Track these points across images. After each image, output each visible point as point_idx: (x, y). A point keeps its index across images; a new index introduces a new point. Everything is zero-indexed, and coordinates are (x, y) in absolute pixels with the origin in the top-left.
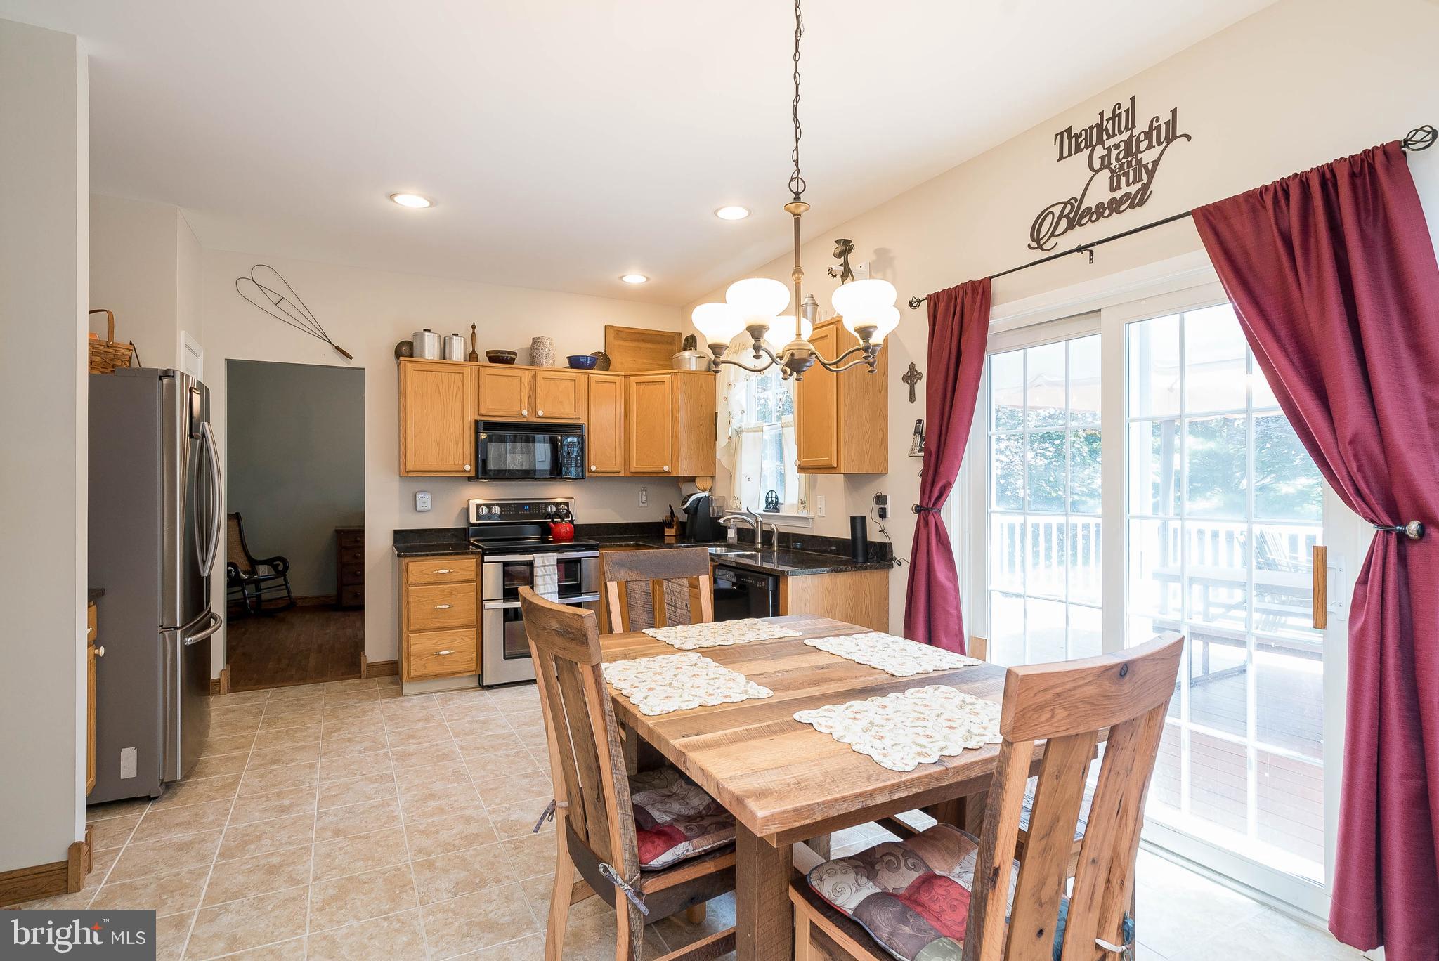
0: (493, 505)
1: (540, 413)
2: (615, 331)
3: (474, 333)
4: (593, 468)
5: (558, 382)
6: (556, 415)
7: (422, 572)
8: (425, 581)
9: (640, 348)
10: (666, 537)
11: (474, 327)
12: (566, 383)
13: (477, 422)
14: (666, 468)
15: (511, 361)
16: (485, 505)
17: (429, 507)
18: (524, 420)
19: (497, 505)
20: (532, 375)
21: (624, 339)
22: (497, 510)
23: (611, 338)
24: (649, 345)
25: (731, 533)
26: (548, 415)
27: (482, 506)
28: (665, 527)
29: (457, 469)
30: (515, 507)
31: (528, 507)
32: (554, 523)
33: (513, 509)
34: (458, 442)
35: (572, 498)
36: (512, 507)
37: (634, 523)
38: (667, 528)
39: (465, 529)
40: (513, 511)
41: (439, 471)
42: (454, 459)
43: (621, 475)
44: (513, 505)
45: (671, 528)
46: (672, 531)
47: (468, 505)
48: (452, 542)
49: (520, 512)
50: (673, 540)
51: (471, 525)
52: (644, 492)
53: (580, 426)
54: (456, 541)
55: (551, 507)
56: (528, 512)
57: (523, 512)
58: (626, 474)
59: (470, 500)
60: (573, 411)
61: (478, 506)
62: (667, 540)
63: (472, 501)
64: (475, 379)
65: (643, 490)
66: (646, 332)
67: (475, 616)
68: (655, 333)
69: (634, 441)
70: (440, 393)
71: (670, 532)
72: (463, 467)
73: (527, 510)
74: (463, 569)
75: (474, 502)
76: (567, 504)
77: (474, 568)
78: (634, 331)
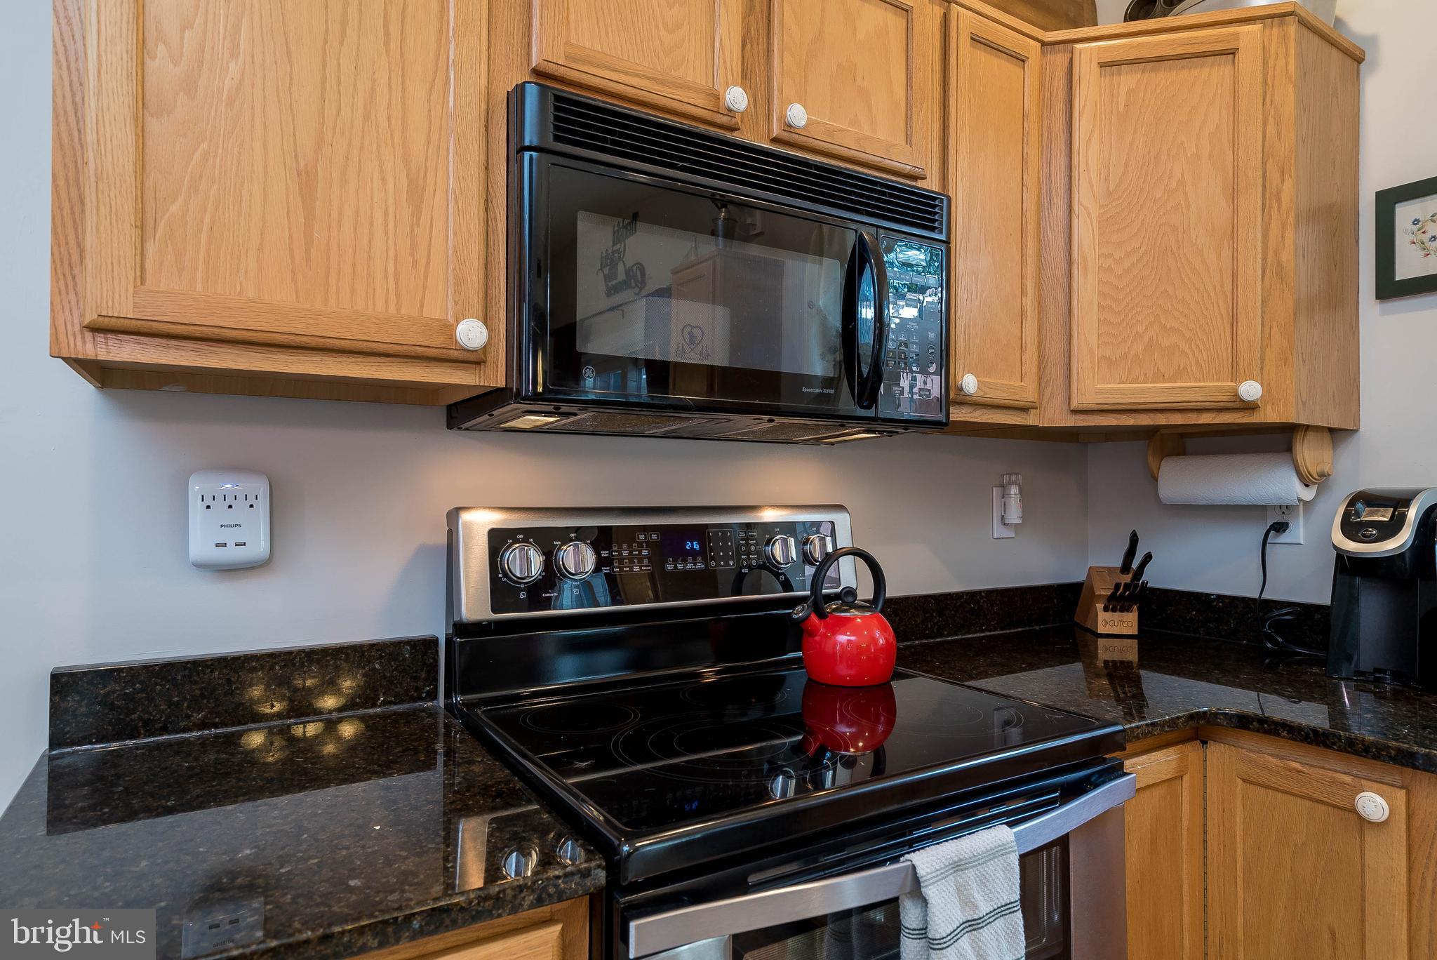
0: (565, 535)
1: (799, 114)
4: (969, 384)
6: (848, 143)
10: (1100, 641)
12: (876, 13)
13: (518, 99)
14: (1250, 390)
16: (529, 535)
17: (257, 545)
19: (580, 534)
22: (584, 559)
26: (818, 135)
27: (517, 541)
28: (1100, 606)
29: (413, 338)
30: (649, 544)
31: (696, 546)
32: (822, 615)
33: (645, 552)
34: (423, 189)
35: (840, 508)
36: (640, 545)
37: (990, 593)
38: (1106, 609)
39: (433, 642)
40: (646, 561)
41: (313, 342)
42: (396, 280)
43: (1032, 420)
44: (642, 537)
45: (1122, 611)
46: (1127, 622)
47: (450, 533)
48: (371, 711)
49: (670, 567)
50: (1131, 653)
51: (461, 629)
52: (1014, 490)
53: (934, 199)
54: (390, 703)
55: (785, 542)
56: (700, 566)
57: (680, 567)
58: (1054, 416)
59: (458, 510)
60: (901, 140)
61: (499, 540)
62: (1106, 652)
63: (465, 517)
65: (1011, 483)
69: (1087, 289)
71: (1116, 623)
72: (448, 330)
73: (693, 553)
75: (480, 523)
76: (829, 528)
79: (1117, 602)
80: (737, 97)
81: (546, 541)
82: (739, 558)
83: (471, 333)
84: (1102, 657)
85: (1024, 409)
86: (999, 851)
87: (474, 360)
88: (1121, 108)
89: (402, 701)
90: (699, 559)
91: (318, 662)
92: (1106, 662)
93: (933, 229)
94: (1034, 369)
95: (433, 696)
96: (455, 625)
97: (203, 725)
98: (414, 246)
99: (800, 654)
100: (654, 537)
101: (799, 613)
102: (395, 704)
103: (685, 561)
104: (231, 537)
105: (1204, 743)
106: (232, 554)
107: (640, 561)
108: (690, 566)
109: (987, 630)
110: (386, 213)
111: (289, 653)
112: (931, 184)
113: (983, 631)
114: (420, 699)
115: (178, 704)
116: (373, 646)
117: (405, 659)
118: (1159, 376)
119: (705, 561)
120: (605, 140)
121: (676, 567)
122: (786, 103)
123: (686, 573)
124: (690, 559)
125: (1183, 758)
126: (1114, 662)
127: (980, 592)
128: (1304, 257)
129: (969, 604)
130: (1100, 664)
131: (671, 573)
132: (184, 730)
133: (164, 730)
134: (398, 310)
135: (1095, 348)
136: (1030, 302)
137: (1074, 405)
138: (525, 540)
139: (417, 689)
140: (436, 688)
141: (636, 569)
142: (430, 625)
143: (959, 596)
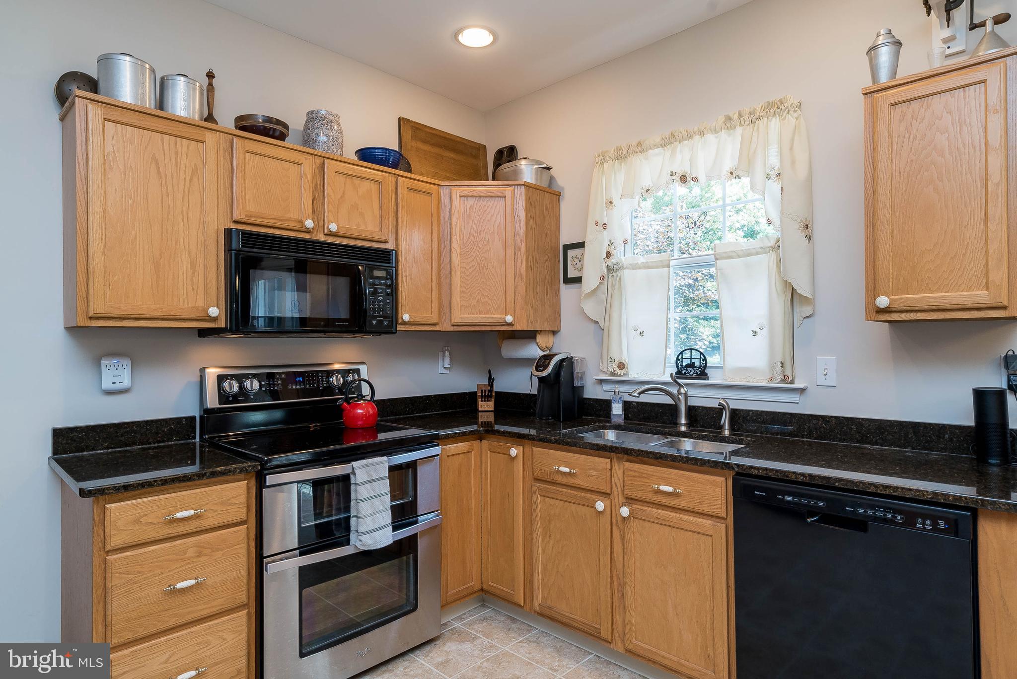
0: (247, 376)
1: (333, 227)
2: (412, 127)
3: (210, 84)
4: (406, 317)
5: (357, 181)
6: (355, 233)
7: (137, 521)
8: (144, 538)
9: (442, 157)
10: (480, 414)
11: (210, 76)
12: (367, 185)
13: (228, 232)
14: (509, 319)
15: (282, 137)
16: (233, 377)
17: (127, 383)
18: (306, 236)
19: (255, 376)
20: (318, 165)
21: (425, 142)
22: (253, 385)
23: (407, 136)
24: (452, 155)
25: (617, 409)
26: (343, 232)
27: (228, 379)
28: (480, 400)
29: (194, 314)
30: (282, 379)
31: (301, 379)
32: (349, 403)
33: (279, 382)
34: (196, 265)
35: (364, 363)
36: (278, 379)
37: (435, 396)
38: (482, 401)
39: (194, 418)
40: (280, 385)
41: (160, 317)
42: (187, 295)
43: (437, 328)
44: (278, 376)
45: (488, 401)
46: (489, 405)
47: (201, 377)
48: (170, 443)
49: (290, 387)
50: (491, 418)
51: (207, 411)
52: (447, 353)
53: (389, 252)
54: (178, 440)
55: (337, 377)
56: (302, 387)
57: (294, 387)
58: (446, 327)
59: (205, 368)
60: (378, 229)
61: (221, 379)
62: (482, 417)
63: (207, 370)
64: (224, 156)
65: (446, 350)
66: (447, 137)
67: (245, 588)
68: (458, 140)
69: (456, 279)
70: (159, 172)
71: (486, 406)
72: (206, 311)
73: (300, 382)
74: (223, 503)
75: (212, 372)
76: (358, 371)
77: (243, 499)
78: (434, 132)
79: (486, 397)
80: (309, 224)
81: (240, 378)
82: (318, 385)
83: (214, 311)
84: (480, 420)
85: (434, 325)
86: (382, 463)
87: (214, 319)
89: (182, 440)
90: (302, 384)
91: (150, 425)
92: (482, 422)
93: (389, 263)
94: (437, 310)
95: (194, 438)
96: (204, 410)
97: (107, 448)
98: (193, 283)
99: (343, 420)
100: (283, 376)
101: (338, 402)
102: (179, 440)
103: (296, 385)
104: (117, 380)
105: (481, 441)
106: (118, 386)
107: (278, 385)
108: (298, 387)
109: (435, 411)
110: (183, 274)
111: (139, 422)
112: (390, 245)
113: (433, 412)
114: (189, 439)
115: (98, 440)
116: (171, 419)
117: (183, 424)
118: (481, 313)
119: (304, 385)
120: (259, 245)
121: (292, 387)
122: (329, 223)
123: (296, 389)
124: (298, 384)
125: (472, 445)
126: (485, 422)
127: (431, 396)
128: (531, 270)
129: (426, 401)
130: (480, 423)
131: (290, 389)
132: (100, 449)
133: (93, 449)
134: (188, 303)
135: (459, 302)
136: (434, 284)
137: (453, 323)
138: (231, 379)
139: (188, 435)
140: (195, 435)
141: (276, 388)
142: (194, 411)
143: (421, 397)
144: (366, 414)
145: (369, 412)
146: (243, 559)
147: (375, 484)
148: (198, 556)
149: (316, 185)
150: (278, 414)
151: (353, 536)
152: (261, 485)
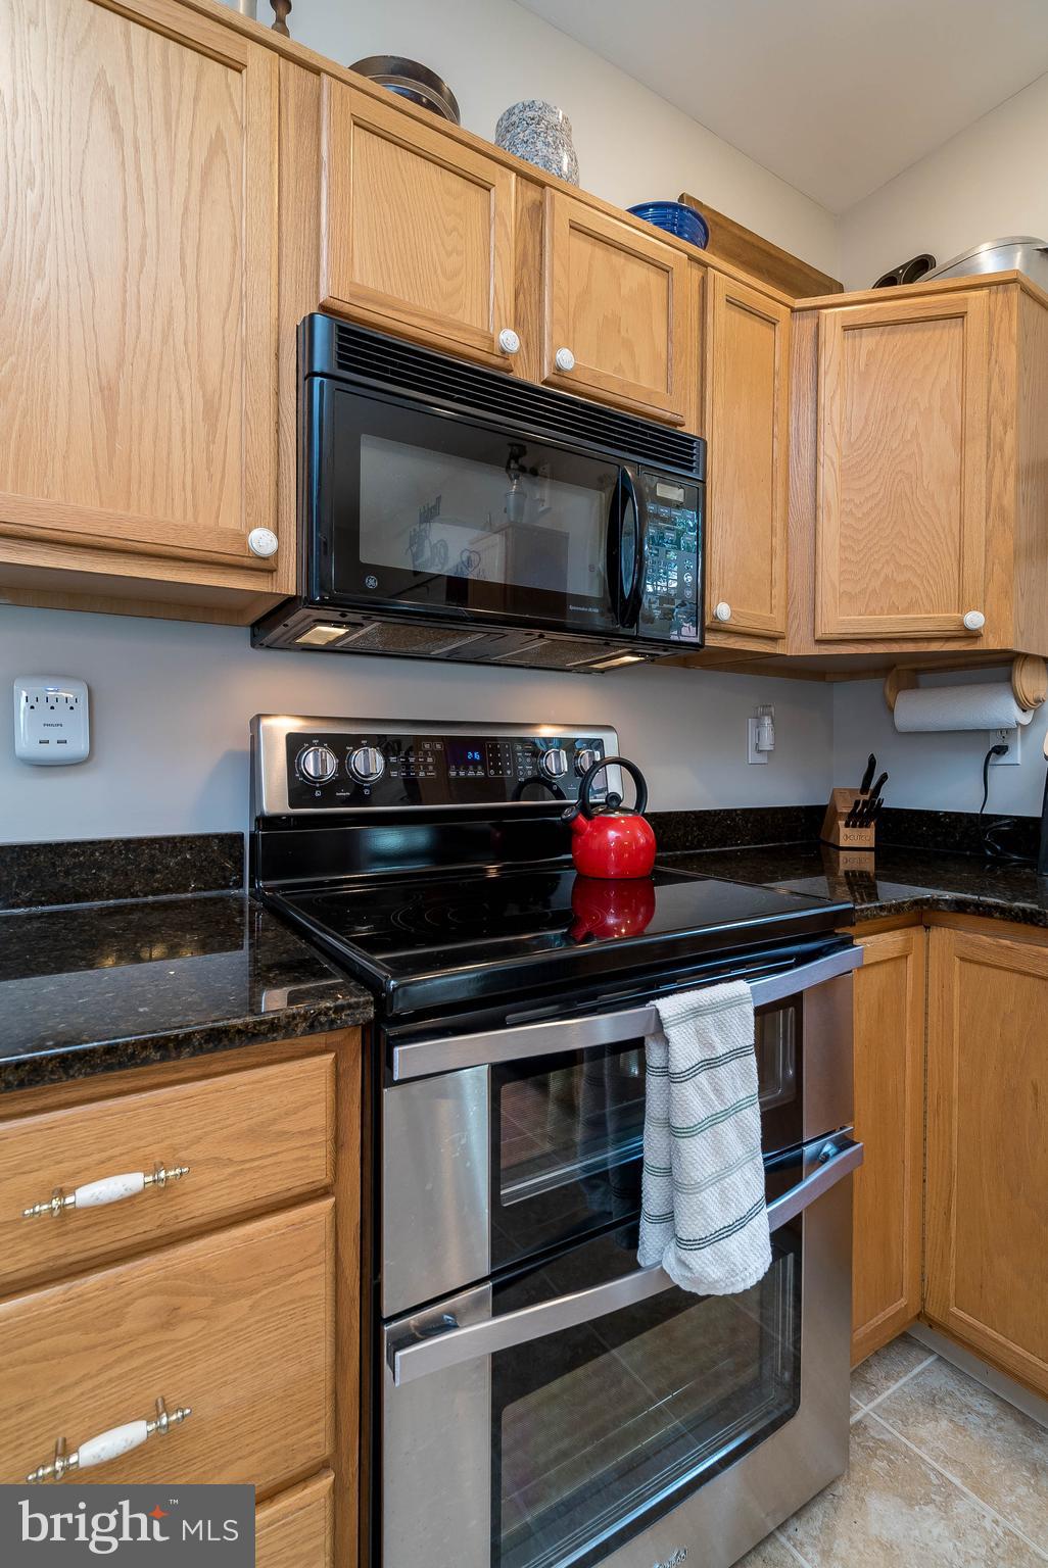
0: (356, 741)
1: (566, 359)
4: (722, 612)
6: (613, 389)
10: (841, 854)
12: (641, 272)
14: (975, 619)
16: (322, 739)
17: (78, 744)
18: (506, 370)
19: (374, 742)
20: (529, 200)
22: (374, 763)
27: (313, 745)
28: (841, 823)
29: (210, 545)
30: (435, 753)
31: (477, 756)
32: (589, 816)
33: (430, 760)
34: (218, 410)
35: (609, 728)
36: (426, 752)
37: (745, 811)
38: (847, 825)
39: (240, 837)
40: (431, 768)
41: (116, 544)
42: (194, 491)
43: (779, 649)
44: (427, 746)
45: (861, 826)
46: (866, 836)
47: (252, 737)
48: (183, 896)
49: (453, 774)
50: (868, 863)
51: (266, 822)
52: (767, 721)
53: (692, 442)
54: (200, 889)
55: (557, 754)
56: (480, 774)
57: (462, 774)
58: (799, 645)
59: (259, 717)
60: (662, 389)
61: (296, 744)
62: (846, 862)
63: (265, 722)
64: (299, 127)
65: (764, 714)
66: (773, 252)
67: (325, 1412)
68: (792, 262)
69: (830, 530)
70: (116, 128)
71: (855, 841)
72: (242, 538)
73: (474, 762)
74: (254, 1134)
75: (279, 728)
76: (598, 744)
77: (318, 1116)
78: (747, 237)
79: (857, 819)
80: (509, 339)
81: (341, 745)
82: (515, 770)
83: (263, 541)
84: (843, 867)
85: (773, 639)
86: (734, 1002)
87: (265, 567)
88: (862, 368)
89: (210, 889)
90: (480, 768)
91: (134, 850)
92: (847, 873)
93: (691, 469)
94: (782, 602)
95: (239, 884)
96: (257, 819)
98: (209, 461)
99: (570, 856)
100: (438, 746)
101: (568, 814)
102: (205, 890)
103: (466, 769)
104: (54, 735)
105: (927, 927)
106: (55, 751)
107: (426, 767)
108: (471, 773)
109: (741, 844)
110: (183, 430)
111: (108, 842)
112: (690, 429)
113: (738, 845)
114: (227, 887)
116: (183, 838)
117: (213, 851)
118: (893, 608)
119: (485, 770)
120: (386, 370)
121: (458, 774)
122: (555, 348)
123: (467, 779)
124: (471, 767)
125: (907, 940)
126: (853, 872)
127: (736, 810)
129: (726, 820)
130: (841, 873)
131: (454, 779)
132: (13, 906)
134: (196, 518)
135: (837, 584)
136: (778, 541)
137: (819, 635)
138: (320, 745)
139: (224, 878)
140: (242, 878)
141: (422, 774)
142: (236, 821)
143: (716, 813)
144: (630, 845)
145: (636, 839)
146: (320, 1318)
147: (722, 1072)
148: (167, 1325)
149: (525, 254)
150: (420, 837)
151: (651, 1235)
152: (377, 1075)
